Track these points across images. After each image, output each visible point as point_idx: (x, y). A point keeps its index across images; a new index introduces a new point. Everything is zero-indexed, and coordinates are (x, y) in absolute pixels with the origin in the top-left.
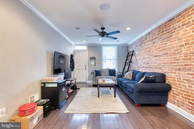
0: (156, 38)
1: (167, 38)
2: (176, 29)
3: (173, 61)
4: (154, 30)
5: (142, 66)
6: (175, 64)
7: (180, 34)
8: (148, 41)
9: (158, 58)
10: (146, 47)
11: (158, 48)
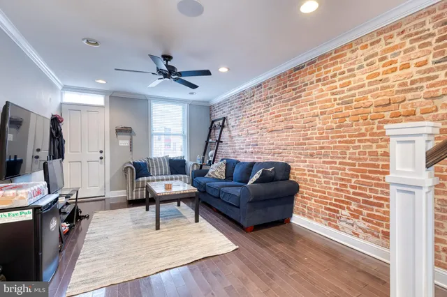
0: (272, 97)
1: (293, 99)
2: (306, 85)
3: (301, 141)
4: (268, 81)
5: (244, 150)
6: (305, 147)
7: (313, 96)
8: (257, 101)
9: (276, 135)
10: (253, 112)
11: (277, 116)
